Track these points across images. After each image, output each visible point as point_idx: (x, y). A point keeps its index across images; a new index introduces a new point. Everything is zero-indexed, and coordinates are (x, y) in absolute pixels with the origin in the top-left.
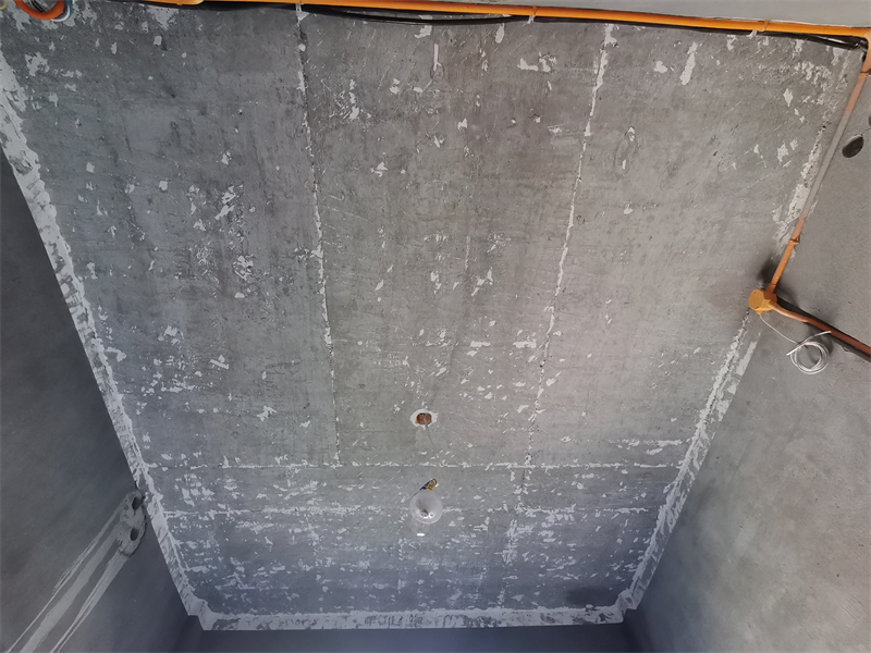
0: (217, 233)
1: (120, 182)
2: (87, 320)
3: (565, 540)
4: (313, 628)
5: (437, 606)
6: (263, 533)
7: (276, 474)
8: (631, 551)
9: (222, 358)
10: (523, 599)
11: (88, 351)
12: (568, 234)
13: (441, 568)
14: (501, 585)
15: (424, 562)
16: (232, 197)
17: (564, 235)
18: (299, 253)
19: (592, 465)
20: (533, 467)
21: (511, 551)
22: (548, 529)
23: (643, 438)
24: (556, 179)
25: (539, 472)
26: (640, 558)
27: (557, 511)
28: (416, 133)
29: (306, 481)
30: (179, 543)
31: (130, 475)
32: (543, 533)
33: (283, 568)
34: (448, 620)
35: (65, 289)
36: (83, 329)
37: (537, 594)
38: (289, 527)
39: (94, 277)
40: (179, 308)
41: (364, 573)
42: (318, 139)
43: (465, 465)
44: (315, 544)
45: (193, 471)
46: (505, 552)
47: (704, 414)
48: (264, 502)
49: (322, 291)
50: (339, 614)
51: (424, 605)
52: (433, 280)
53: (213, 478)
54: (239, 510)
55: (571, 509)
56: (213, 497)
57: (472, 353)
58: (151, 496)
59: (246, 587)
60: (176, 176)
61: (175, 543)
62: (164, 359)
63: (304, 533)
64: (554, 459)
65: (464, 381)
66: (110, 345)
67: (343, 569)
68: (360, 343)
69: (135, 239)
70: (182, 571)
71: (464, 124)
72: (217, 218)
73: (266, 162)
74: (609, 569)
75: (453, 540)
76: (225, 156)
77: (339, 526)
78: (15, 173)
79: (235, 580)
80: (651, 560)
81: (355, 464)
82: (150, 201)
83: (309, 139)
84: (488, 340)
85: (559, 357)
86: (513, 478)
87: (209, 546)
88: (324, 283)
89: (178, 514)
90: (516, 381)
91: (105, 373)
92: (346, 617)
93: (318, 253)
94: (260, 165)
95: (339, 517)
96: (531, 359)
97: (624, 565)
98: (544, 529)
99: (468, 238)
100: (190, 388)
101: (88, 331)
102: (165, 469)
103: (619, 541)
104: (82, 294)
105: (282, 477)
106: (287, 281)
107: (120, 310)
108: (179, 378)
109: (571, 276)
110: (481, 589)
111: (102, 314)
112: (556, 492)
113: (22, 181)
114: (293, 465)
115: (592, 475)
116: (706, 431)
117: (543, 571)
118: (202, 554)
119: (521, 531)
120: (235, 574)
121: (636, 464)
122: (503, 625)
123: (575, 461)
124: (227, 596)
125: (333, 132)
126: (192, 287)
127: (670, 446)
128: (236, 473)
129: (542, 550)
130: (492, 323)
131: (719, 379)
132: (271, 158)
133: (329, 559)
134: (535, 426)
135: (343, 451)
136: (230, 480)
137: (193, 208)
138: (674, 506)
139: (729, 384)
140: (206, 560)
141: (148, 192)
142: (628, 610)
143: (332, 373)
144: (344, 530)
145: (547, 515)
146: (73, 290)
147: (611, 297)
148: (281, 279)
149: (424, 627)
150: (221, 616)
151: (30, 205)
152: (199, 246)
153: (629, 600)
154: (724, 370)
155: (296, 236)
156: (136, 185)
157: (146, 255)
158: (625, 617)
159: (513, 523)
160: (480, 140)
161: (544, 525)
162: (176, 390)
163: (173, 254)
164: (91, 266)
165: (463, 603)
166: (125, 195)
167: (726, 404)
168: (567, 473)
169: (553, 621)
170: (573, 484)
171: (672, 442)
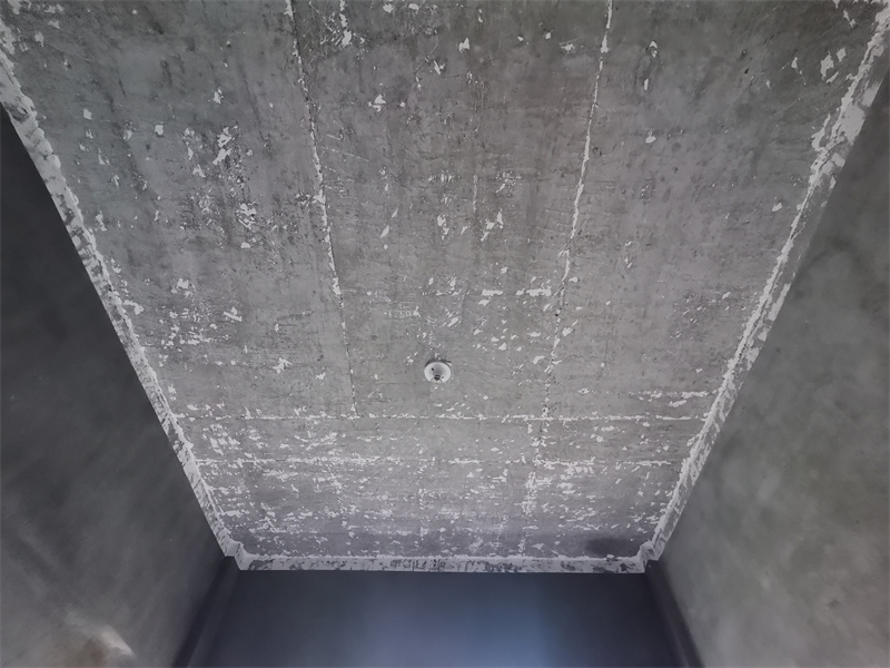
0: (217, 178)
1: (118, 128)
2: (101, 272)
3: (584, 492)
4: (342, 569)
5: (458, 552)
6: (289, 481)
7: (296, 425)
8: (653, 504)
9: (234, 310)
10: (543, 548)
11: (106, 304)
12: (583, 170)
13: (462, 517)
14: (520, 535)
15: (445, 511)
16: (228, 139)
17: (579, 170)
18: (300, 199)
19: (612, 418)
20: (550, 419)
21: (530, 502)
22: (568, 481)
23: (666, 389)
24: (568, 107)
25: (556, 425)
26: (662, 510)
27: (576, 463)
28: (414, 59)
29: (326, 432)
30: (212, 489)
31: (159, 424)
32: (563, 485)
33: (310, 514)
34: (470, 565)
35: (76, 241)
36: (98, 282)
37: (557, 543)
38: (313, 476)
39: (104, 229)
40: (187, 260)
41: (387, 521)
42: (311, 70)
43: (481, 417)
44: (338, 492)
45: (218, 422)
46: (524, 503)
47: (732, 364)
48: (287, 453)
49: (327, 239)
50: (366, 557)
51: (446, 551)
52: (440, 224)
53: (237, 428)
54: (265, 458)
55: (591, 462)
56: (239, 446)
57: (484, 302)
58: (181, 444)
59: (277, 530)
60: (170, 119)
61: (208, 488)
62: (179, 311)
63: (327, 482)
64: (572, 411)
65: (477, 331)
66: (127, 298)
67: (367, 516)
68: (369, 293)
69: (138, 188)
70: (217, 515)
71: (465, 45)
72: (215, 162)
73: (259, 98)
74: (631, 521)
75: (472, 491)
76: (216, 95)
77: (360, 476)
78: (13, 120)
79: (267, 524)
80: (674, 512)
81: (371, 416)
82: (148, 147)
83: (301, 70)
84: (500, 289)
85: (576, 305)
86: (530, 431)
87: (240, 492)
88: (329, 230)
89: (209, 461)
90: (531, 331)
91: (125, 326)
92: (372, 560)
93: (320, 198)
94: (252, 103)
95: (359, 467)
96: (546, 307)
97: (645, 516)
98: (564, 481)
99: (475, 177)
100: (208, 340)
101: (103, 284)
102: (192, 419)
103: (641, 493)
104: (95, 247)
105: (302, 428)
106: (292, 229)
107: (132, 262)
108: (195, 331)
109: (588, 216)
110: (502, 538)
111: (116, 267)
112: (575, 444)
113: (21, 129)
114: (312, 417)
115: (612, 428)
116: (734, 382)
117: (562, 521)
118: (235, 499)
119: (540, 483)
120: (266, 518)
121: (658, 417)
122: (524, 571)
123: (594, 413)
124: (261, 539)
125: (326, 62)
126: (197, 237)
127: (695, 397)
128: (259, 425)
129: (561, 501)
130: (504, 270)
131: (750, 325)
132: (263, 94)
133: (354, 507)
134: (552, 377)
135: (360, 403)
136: (253, 431)
137: (191, 153)
138: (698, 458)
139: (760, 330)
140: (238, 505)
141: (145, 138)
142: (650, 561)
143: (344, 324)
144: (365, 480)
145: (566, 467)
146: (85, 243)
147: (632, 239)
148: (285, 227)
149: (446, 571)
150: (257, 557)
151: (31, 154)
152: (201, 194)
153: (651, 551)
154: (756, 315)
155: (296, 181)
156: (133, 131)
157: (150, 205)
158: (646, 568)
159: (532, 475)
160: (485, 64)
161: (563, 477)
162: (195, 342)
163: (176, 202)
164: (99, 218)
165: (484, 550)
166: (123, 142)
167: (756, 352)
168: (587, 425)
169: (573, 568)
170: (593, 436)
171: (697, 394)
